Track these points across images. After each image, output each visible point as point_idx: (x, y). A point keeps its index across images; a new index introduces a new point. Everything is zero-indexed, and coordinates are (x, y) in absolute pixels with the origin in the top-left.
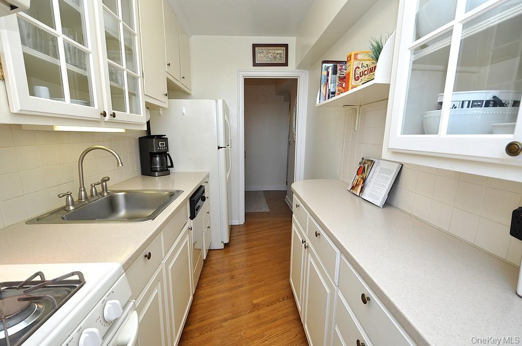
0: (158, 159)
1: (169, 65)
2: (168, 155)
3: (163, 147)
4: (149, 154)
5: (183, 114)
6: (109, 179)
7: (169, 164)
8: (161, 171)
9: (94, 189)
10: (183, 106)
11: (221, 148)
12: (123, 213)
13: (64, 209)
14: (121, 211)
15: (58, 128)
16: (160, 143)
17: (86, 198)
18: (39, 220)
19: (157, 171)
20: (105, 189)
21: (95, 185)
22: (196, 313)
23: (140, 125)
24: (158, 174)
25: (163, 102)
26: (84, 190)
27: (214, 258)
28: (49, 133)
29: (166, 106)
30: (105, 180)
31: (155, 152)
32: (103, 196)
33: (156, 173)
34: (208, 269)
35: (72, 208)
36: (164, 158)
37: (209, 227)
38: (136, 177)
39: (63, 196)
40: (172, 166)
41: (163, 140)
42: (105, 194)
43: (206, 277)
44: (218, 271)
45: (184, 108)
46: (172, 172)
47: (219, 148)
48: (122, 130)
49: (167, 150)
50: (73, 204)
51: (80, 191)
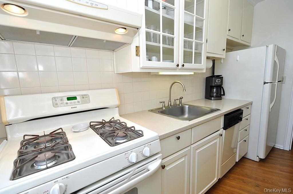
0: (215, 90)
1: (230, 30)
2: (222, 87)
3: (219, 83)
4: (210, 87)
5: (237, 61)
6: (183, 98)
7: (222, 93)
8: (216, 97)
9: (175, 102)
10: (238, 55)
11: (267, 83)
12: (186, 116)
13: (162, 108)
14: (185, 115)
15: (161, 73)
16: (217, 80)
17: (171, 105)
18: (152, 111)
19: (213, 97)
20: (181, 102)
21: (176, 100)
22: (218, 191)
23: (202, 69)
24: (214, 98)
25: (222, 55)
26: (170, 101)
27: (247, 165)
28: (157, 75)
29: (224, 57)
30: (181, 98)
31: (213, 85)
32: (180, 106)
33: (213, 98)
34: (238, 170)
35: (164, 108)
36: (219, 89)
37: (245, 141)
38: (201, 99)
39: (161, 103)
40: (224, 95)
41: (220, 78)
42: (180, 105)
43: (235, 174)
44: (247, 175)
45: (238, 56)
46: (223, 99)
47: (265, 83)
48: (192, 73)
49: (222, 84)
50: (165, 107)
51: (169, 102)
